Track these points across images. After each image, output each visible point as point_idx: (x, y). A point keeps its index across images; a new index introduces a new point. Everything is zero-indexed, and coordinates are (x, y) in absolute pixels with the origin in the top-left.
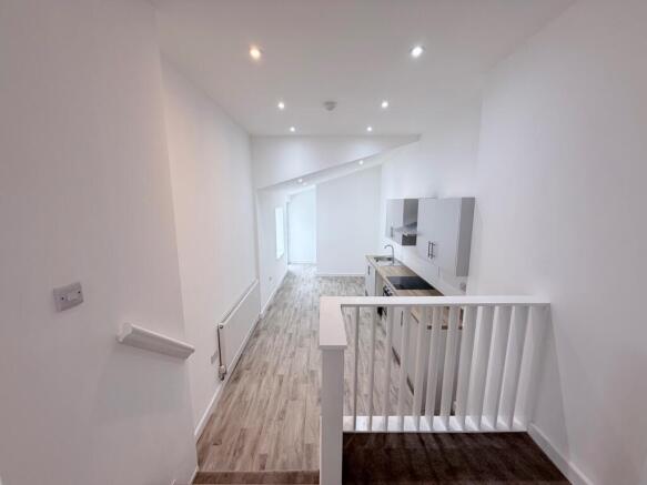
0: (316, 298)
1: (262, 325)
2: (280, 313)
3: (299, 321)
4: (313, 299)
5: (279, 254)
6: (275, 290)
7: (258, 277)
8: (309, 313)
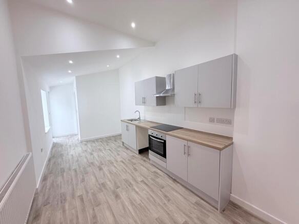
0: (89, 157)
1: (40, 200)
2: (60, 179)
3: (83, 180)
4: (86, 158)
5: (47, 129)
6: (47, 159)
7: (29, 149)
8: (89, 169)
